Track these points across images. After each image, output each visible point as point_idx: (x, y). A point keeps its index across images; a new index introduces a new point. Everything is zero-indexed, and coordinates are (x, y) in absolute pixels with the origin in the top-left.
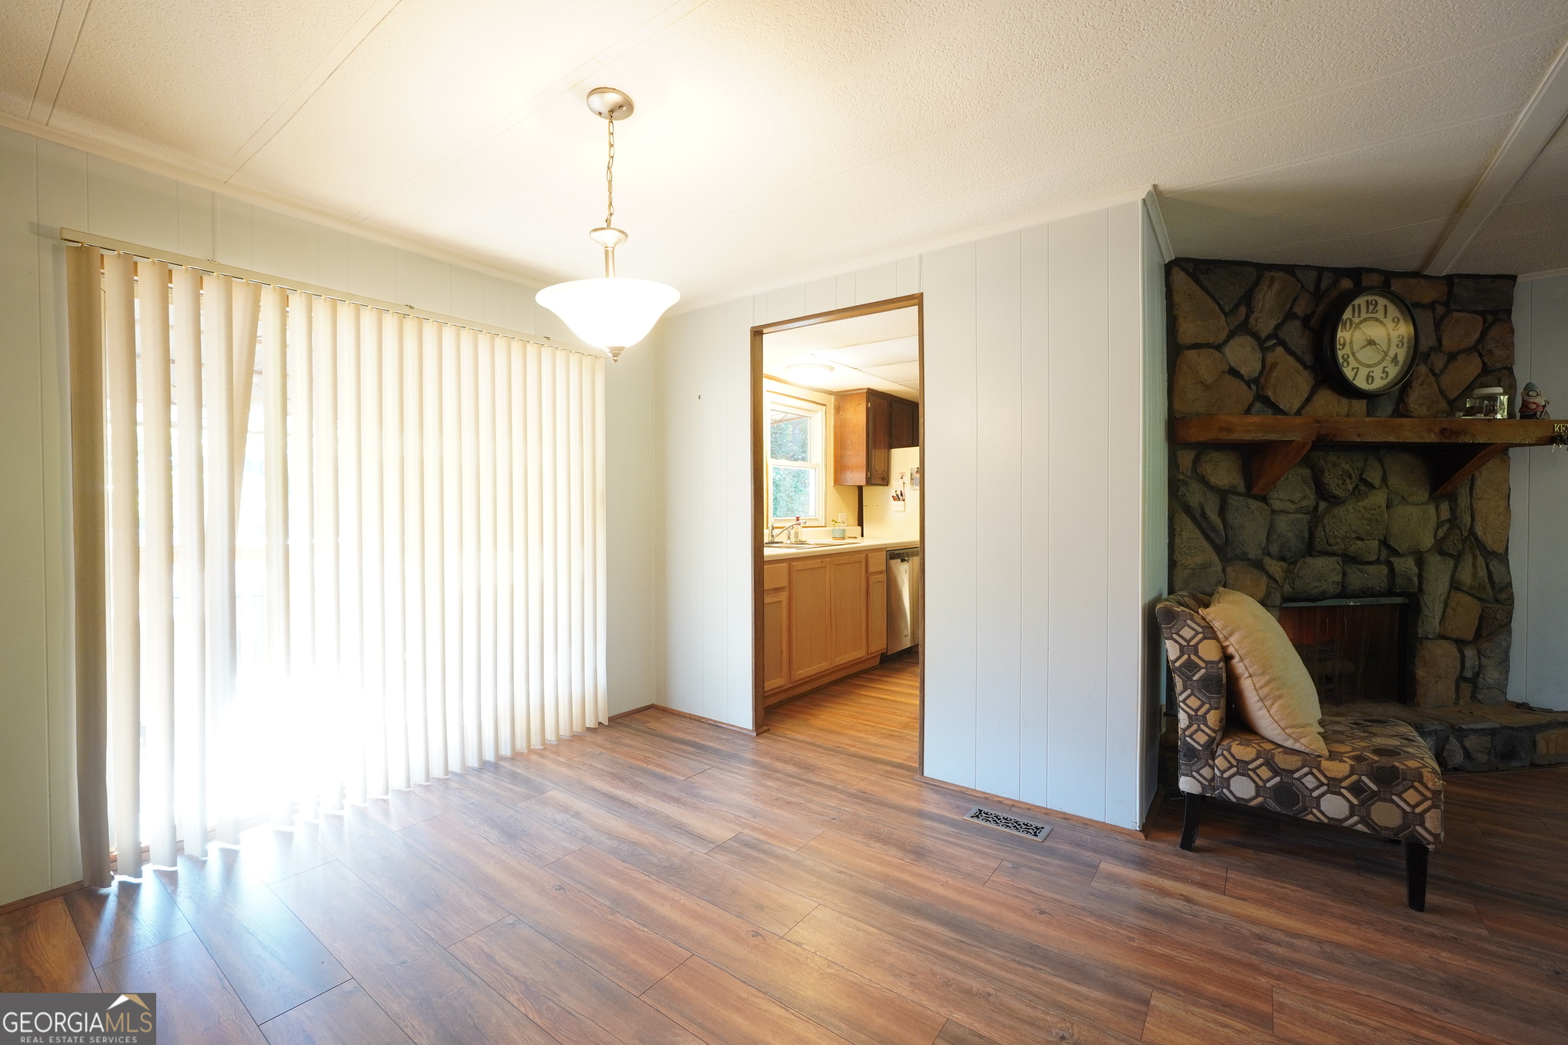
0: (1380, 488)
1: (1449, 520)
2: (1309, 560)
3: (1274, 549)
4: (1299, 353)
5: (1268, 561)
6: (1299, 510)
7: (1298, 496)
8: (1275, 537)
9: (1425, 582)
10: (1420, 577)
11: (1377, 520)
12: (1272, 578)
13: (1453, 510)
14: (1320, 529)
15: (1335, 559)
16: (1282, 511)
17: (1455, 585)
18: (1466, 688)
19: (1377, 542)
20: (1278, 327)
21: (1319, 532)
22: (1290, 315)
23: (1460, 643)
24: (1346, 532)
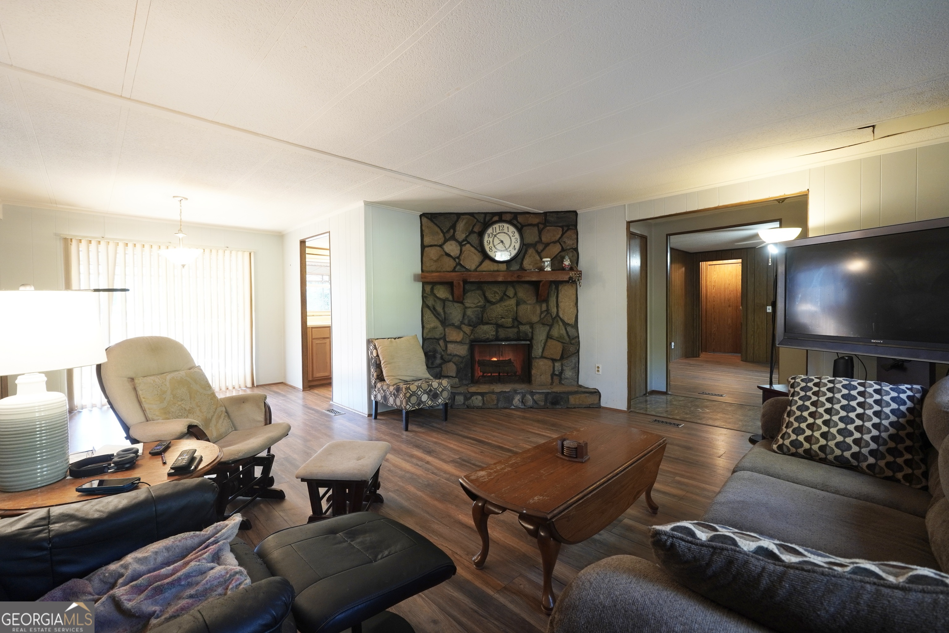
0: (513, 297)
1: (546, 311)
2: (482, 327)
3: (466, 321)
4: (476, 247)
5: (463, 326)
6: (477, 307)
7: (477, 301)
8: (466, 317)
9: (534, 335)
10: (532, 333)
11: (510, 310)
12: (464, 332)
13: (547, 306)
14: (485, 314)
15: (491, 326)
16: (470, 307)
17: (549, 337)
18: (556, 380)
19: (511, 320)
20: (467, 237)
21: (485, 315)
22: (472, 232)
23: (554, 360)
24: (497, 315)
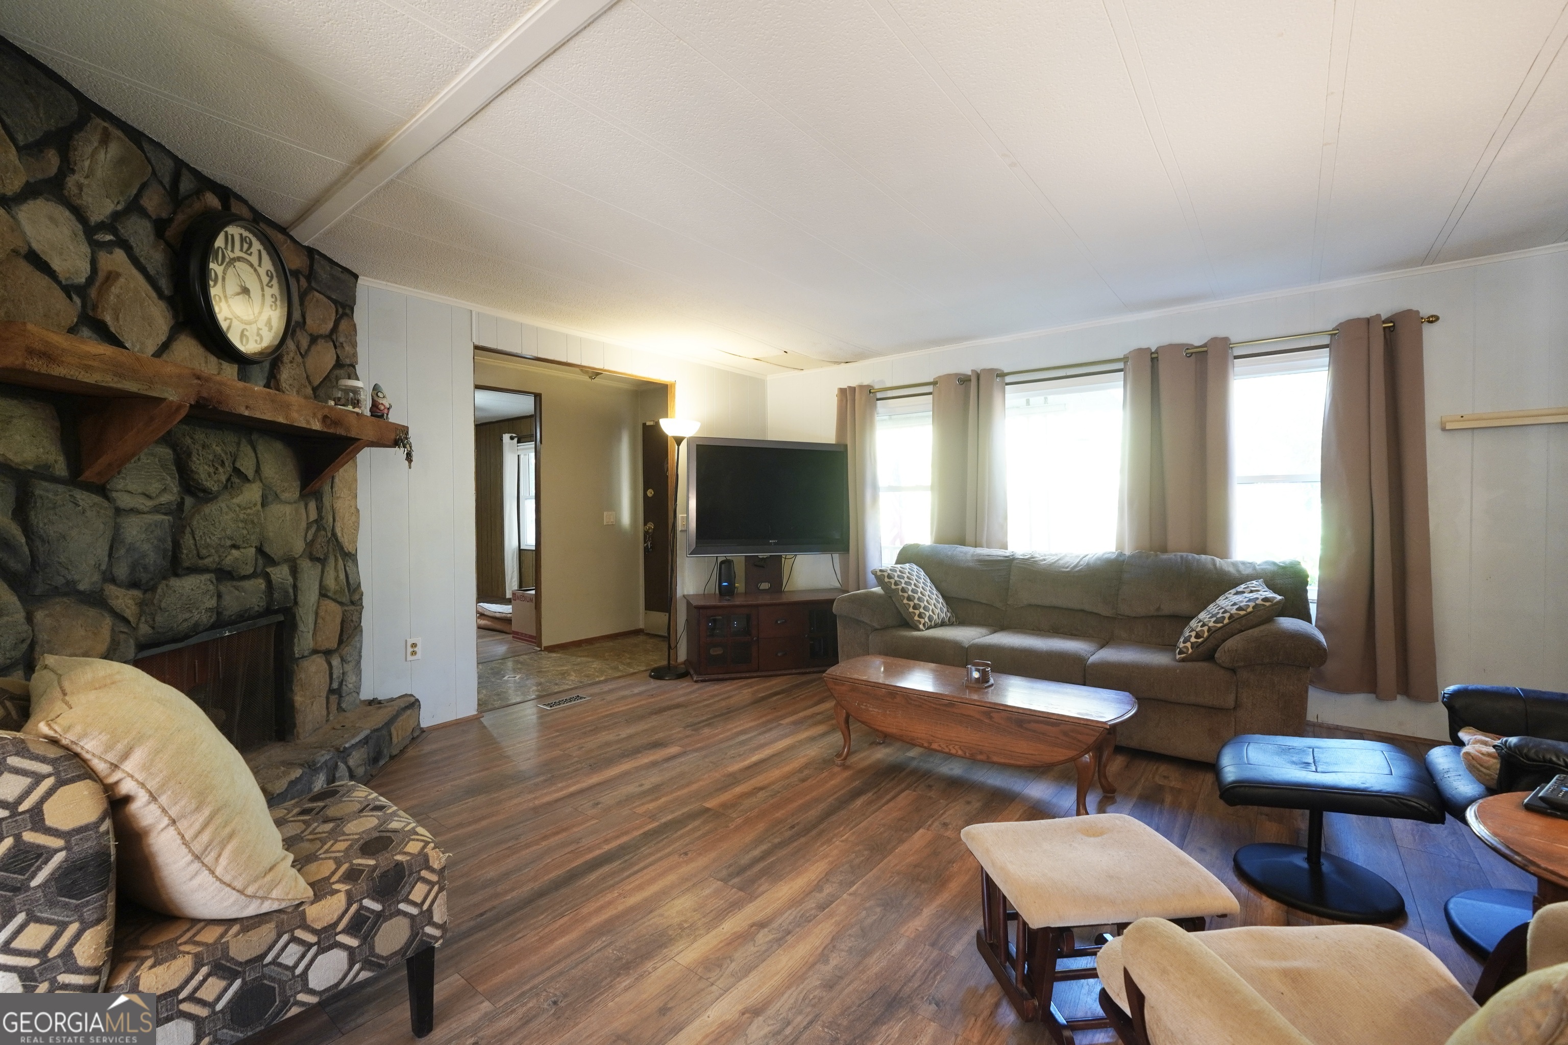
0: (254, 482)
1: (316, 521)
2: (175, 582)
3: (122, 571)
4: (152, 272)
5: (111, 590)
6: (156, 510)
7: (155, 487)
8: (122, 552)
9: (299, 592)
10: (295, 587)
11: (253, 522)
12: (119, 617)
13: (319, 509)
14: (188, 536)
15: (207, 576)
16: (134, 511)
17: (323, 594)
18: (334, 698)
19: (253, 550)
20: (116, 216)
21: (187, 541)
22: (134, 207)
23: (328, 653)
24: (220, 539)
